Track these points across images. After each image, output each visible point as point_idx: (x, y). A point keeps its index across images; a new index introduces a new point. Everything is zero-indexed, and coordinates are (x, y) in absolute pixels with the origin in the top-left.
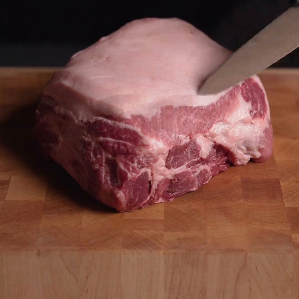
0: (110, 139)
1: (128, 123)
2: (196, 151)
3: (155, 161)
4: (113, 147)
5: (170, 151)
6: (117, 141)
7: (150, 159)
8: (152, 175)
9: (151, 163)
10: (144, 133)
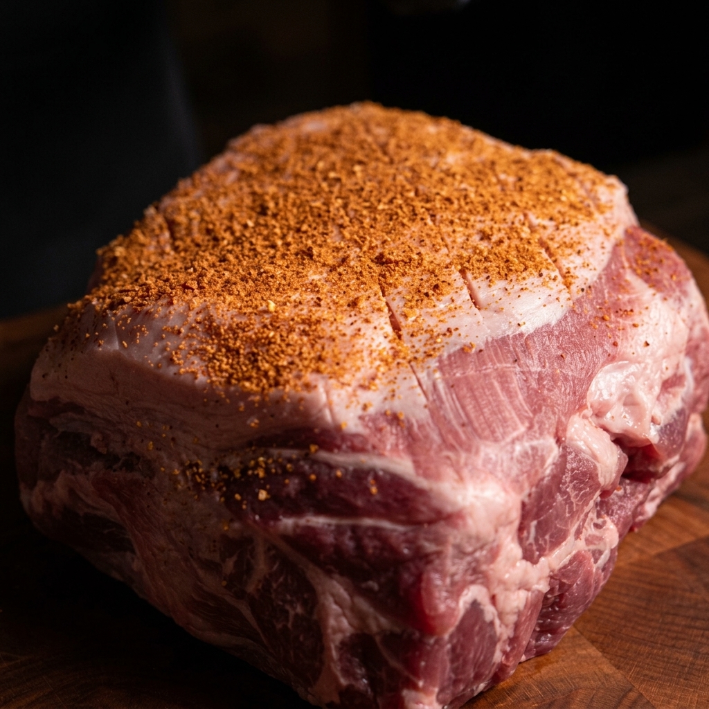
0: (319, 521)
1: (362, 450)
2: (586, 478)
3: (494, 554)
4: (338, 548)
5: (523, 505)
6: (346, 522)
7: (477, 554)
8: (493, 599)
9: (484, 567)
10: (426, 475)
